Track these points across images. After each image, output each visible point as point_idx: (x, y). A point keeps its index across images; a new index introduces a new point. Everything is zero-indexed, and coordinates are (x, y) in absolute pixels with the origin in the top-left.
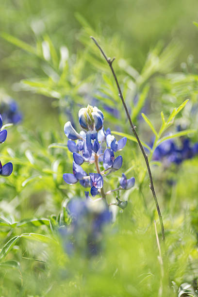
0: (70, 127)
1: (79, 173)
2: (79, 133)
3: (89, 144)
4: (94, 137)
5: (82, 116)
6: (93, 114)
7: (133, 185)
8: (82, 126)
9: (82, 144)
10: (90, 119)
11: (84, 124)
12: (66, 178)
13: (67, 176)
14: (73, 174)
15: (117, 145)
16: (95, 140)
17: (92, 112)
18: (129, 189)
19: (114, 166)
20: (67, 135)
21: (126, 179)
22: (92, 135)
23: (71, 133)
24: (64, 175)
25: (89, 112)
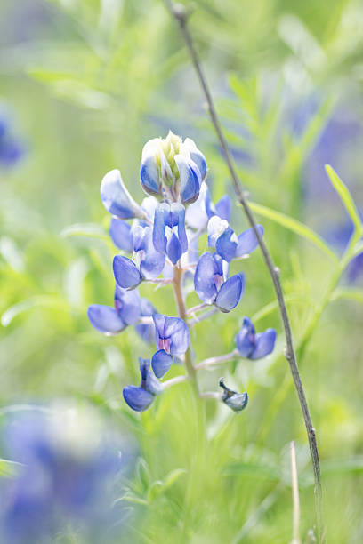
0: (118, 184)
1: (131, 307)
2: (140, 204)
3: (159, 237)
4: (174, 220)
5: (148, 162)
6: (178, 159)
7: (270, 350)
8: (145, 187)
9: (143, 235)
10: (170, 172)
11: (153, 184)
12: (94, 316)
13: (98, 312)
14: (113, 307)
15: (235, 244)
16: (176, 228)
17: (177, 153)
18: (260, 358)
19: (219, 301)
20: (107, 205)
21: (253, 332)
22: (171, 213)
23: (119, 201)
24: (90, 309)
25: (167, 153)
